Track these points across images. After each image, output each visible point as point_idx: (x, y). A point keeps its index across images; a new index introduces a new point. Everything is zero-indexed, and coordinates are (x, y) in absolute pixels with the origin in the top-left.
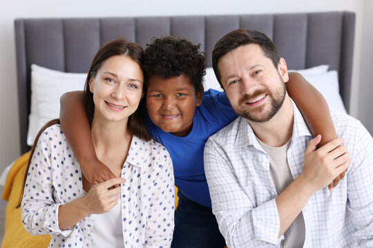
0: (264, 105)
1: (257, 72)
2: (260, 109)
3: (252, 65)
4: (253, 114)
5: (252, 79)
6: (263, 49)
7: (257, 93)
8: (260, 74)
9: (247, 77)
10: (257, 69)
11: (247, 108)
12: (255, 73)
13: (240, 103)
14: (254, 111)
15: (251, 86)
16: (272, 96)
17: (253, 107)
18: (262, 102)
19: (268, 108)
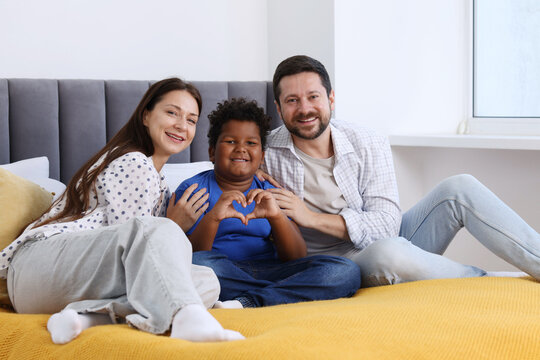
0: (313, 126)
1: (314, 97)
2: (310, 128)
3: (312, 90)
4: (302, 132)
5: (309, 102)
7: (311, 115)
8: (316, 99)
9: (305, 99)
10: (314, 94)
11: (298, 125)
12: (312, 97)
13: (293, 120)
14: (303, 128)
15: (307, 107)
16: (320, 119)
17: (303, 125)
18: (312, 123)
19: (316, 129)
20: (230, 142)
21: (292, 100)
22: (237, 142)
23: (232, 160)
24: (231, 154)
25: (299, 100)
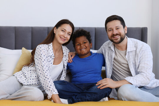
0: (118, 39)
1: (118, 28)
2: (117, 39)
3: (117, 26)
4: (114, 41)
5: (116, 30)
6: (121, 22)
7: (117, 34)
8: (119, 29)
11: (113, 38)
12: (117, 29)
13: (111, 37)
14: (115, 39)
15: (115, 32)
16: (121, 36)
17: (115, 38)
18: (117, 38)
19: (119, 39)
20: (78, 45)
21: (111, 30)
22: (80, 45)
23: (81, 50)
24: (80, 48)
25: (113, 30)
